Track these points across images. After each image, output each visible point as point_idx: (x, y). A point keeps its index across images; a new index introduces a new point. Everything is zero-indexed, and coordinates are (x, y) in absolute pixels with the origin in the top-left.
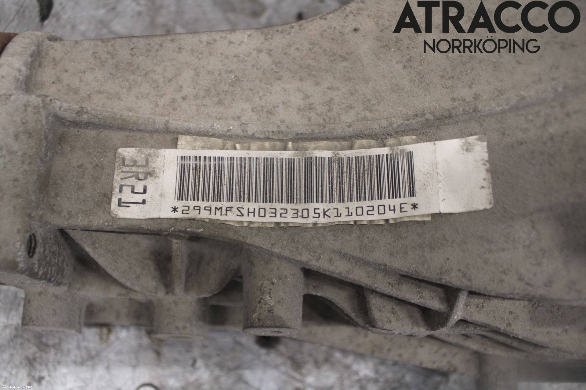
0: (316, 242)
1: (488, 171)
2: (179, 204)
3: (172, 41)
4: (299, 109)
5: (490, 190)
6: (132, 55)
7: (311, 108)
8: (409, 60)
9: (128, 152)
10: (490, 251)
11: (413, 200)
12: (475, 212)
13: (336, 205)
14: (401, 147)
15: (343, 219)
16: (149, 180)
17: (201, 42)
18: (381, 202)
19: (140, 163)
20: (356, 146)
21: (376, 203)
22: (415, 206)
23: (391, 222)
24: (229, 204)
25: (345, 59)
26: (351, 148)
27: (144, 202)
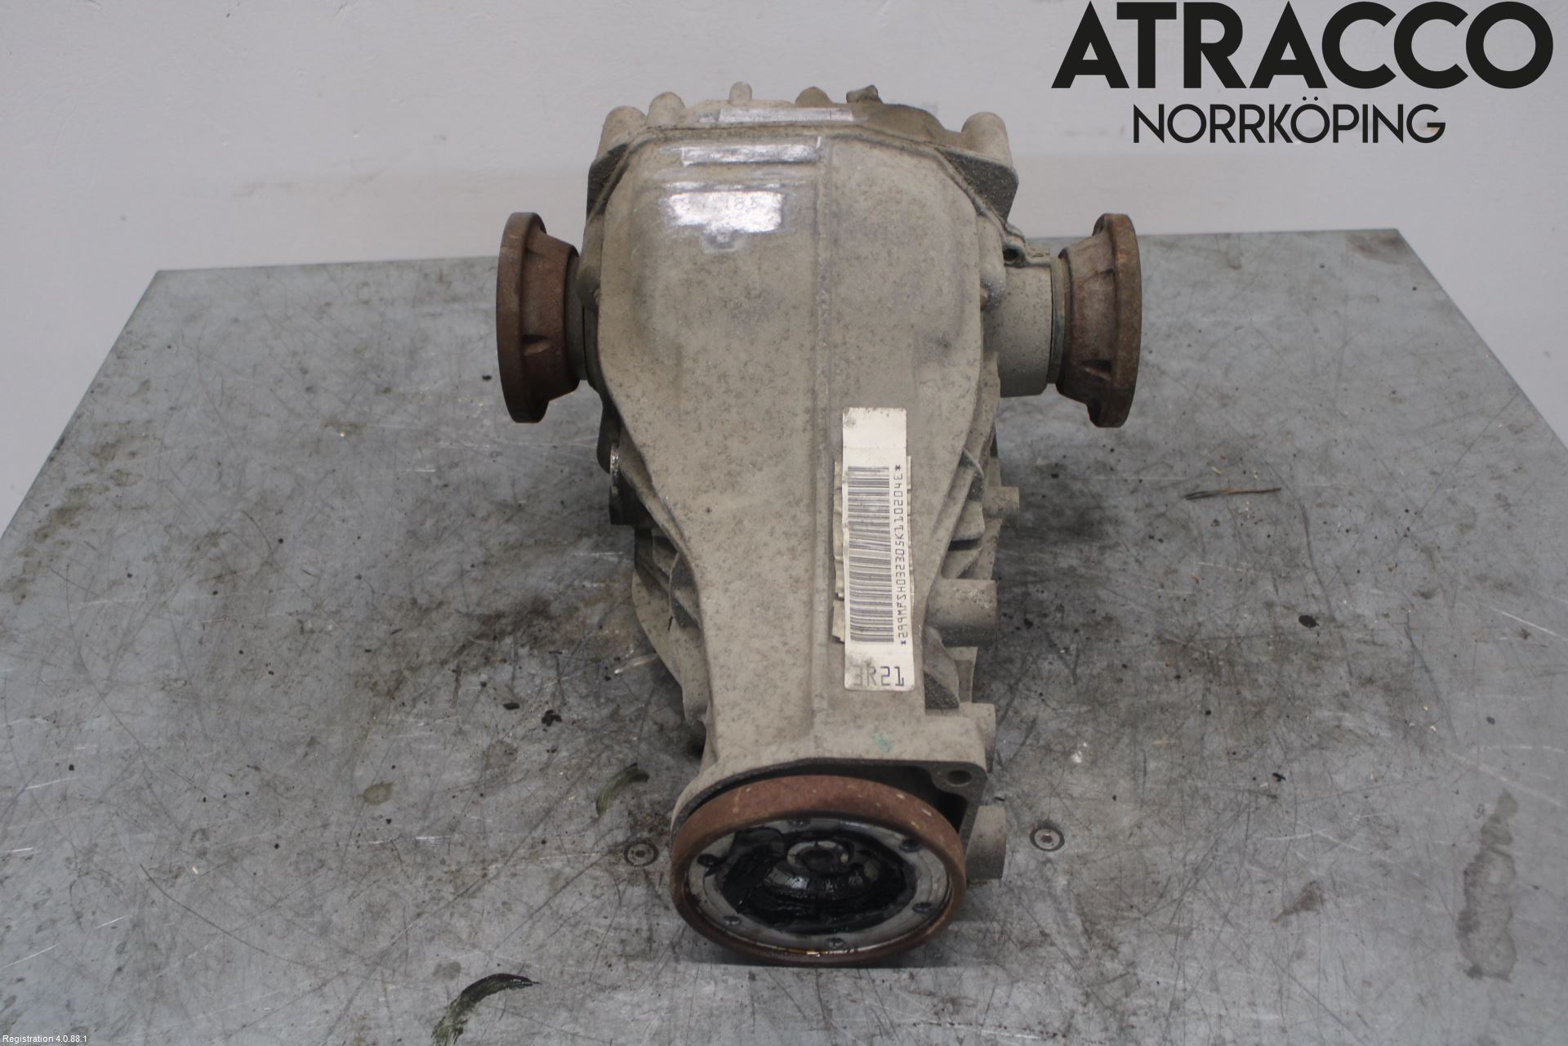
0: (925, 547)
1: (875, 409)
2: (897, 640)
3: (716, 658)
4: (794, 559)
5: (892, 410)
6: (735, 688)
7: (792, 550)
8: (754, 465)
9: (849, 681)
10: (940, 415)
11: (892, 468)
12: (907, 422)
13: (891, 529)
14: (844, 474)
15: (905, 523)
16: (875, 664)
17: (717, 635)
18: (892, 493)
19: (859, 672)
20: (839, 509)
21: (891, 498)
22: (898, 468)
23: (910, 487)
24: (895, 605)
25: (740, 522)
26: (840, 515)
27: (898, 668)
